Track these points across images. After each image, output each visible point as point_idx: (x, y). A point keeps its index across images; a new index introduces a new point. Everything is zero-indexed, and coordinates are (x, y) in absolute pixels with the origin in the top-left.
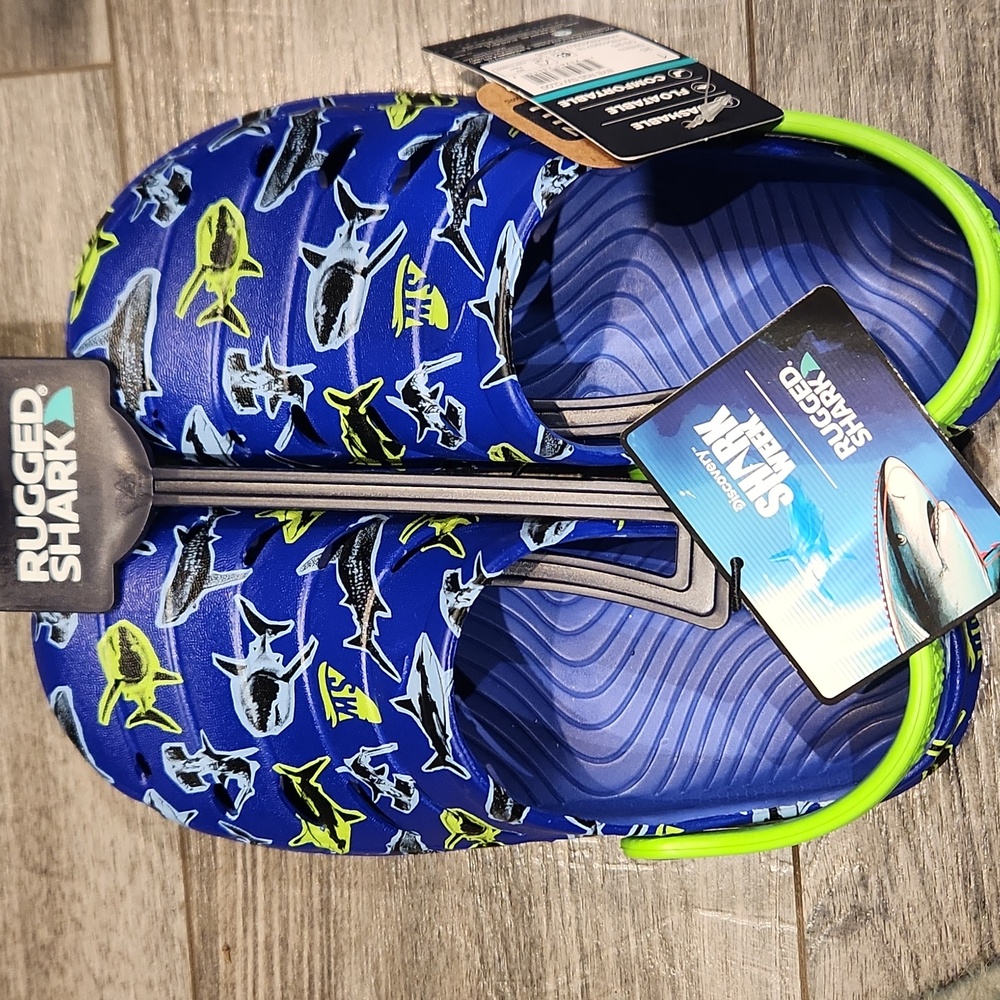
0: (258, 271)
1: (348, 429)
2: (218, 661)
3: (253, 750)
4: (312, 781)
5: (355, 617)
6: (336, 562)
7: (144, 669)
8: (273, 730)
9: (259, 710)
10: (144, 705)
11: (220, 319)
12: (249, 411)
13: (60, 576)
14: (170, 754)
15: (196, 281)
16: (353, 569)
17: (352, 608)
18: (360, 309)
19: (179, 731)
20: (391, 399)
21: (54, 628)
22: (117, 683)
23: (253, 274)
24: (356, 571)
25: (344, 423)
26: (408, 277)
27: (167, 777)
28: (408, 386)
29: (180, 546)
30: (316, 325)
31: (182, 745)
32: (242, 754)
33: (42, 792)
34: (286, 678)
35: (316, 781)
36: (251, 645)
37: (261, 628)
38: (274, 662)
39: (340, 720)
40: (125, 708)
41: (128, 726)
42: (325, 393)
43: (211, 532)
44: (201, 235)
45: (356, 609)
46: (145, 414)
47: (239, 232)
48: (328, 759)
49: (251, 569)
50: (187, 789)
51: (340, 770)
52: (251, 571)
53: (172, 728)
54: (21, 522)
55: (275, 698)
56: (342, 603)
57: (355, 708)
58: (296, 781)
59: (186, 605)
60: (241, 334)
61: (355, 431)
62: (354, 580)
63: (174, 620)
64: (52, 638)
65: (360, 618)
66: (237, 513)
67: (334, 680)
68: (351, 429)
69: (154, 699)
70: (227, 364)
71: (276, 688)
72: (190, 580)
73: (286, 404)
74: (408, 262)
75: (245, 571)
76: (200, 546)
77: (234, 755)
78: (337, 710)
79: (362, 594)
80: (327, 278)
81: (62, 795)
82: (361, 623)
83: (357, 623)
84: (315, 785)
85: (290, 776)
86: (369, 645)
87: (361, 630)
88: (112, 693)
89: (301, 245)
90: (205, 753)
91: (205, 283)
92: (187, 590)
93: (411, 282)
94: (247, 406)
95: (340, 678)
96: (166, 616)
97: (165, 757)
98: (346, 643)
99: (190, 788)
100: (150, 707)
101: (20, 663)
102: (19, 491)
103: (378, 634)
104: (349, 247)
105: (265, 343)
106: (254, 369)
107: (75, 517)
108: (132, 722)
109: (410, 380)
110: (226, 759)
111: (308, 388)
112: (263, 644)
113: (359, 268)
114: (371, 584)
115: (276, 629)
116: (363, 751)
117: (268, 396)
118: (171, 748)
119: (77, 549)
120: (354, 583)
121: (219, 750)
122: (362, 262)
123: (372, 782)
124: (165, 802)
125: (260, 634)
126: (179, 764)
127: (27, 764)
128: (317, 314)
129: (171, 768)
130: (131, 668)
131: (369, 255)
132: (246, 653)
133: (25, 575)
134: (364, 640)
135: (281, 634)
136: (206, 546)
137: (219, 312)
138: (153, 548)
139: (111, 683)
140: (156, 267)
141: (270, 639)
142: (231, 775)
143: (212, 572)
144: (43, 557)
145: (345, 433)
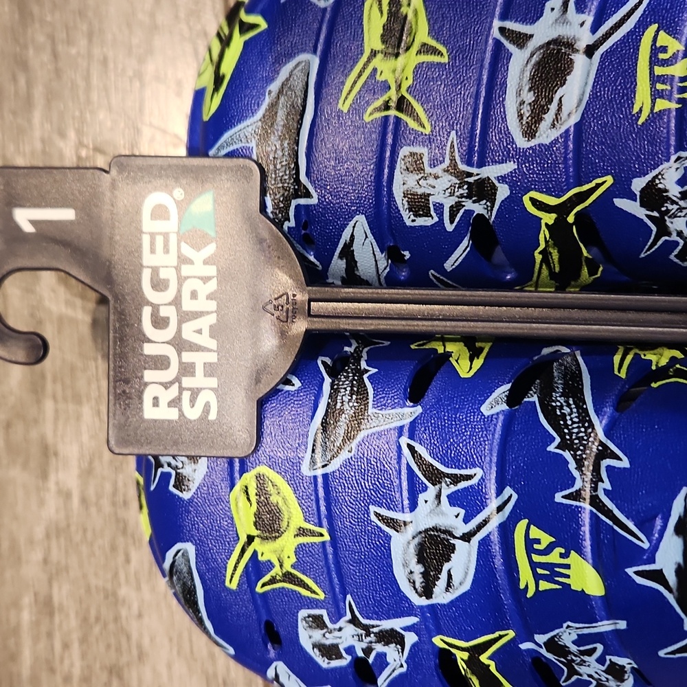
0: (441, 54)
1: (546, 242)
2: (377, 515)
3: (411, 620)
4: (484, 658)
5: (572, 465)
6: (535, 399)
7: (284, 524)
8: (441, 596)
9: (425, 575)
10: (281, 566)
11: (393, 113)
12: (422, 221)
13: (193, 414)
14: (306, 622)
15: (364, 68)
16: (561, 407)
17: (567, 455)
18: (583, 94)
19: (322, 596)
20: (621, 203)
21: (177, 474)
22: (250, 539)
23: (435, 59)
24: (566, 410)
25: (544, 234)
26: (656, 50)
27: (302, 649)
28: (651, 185)
29: (328, 381)
30: (521, 116)
31: (324, 612)
32: (397, 624)
33: (113, 649)
34: (467, 537)
35: (490, 658)
36: (422, 497)
37: (435, 477)
38: (451, 518)
39: (540, 589)
40: (256, 568)
41: (259, 589)
42: (526, 199)
43: (363, 365)
44: (369, 14)
45: (574, 456)
46: (294, 225)
47: (416, 13)
48: (511, 634)
49: (419, 407)
50: (324, 663)
51: (525, 646)
52: (419, 409)
53: (314, 592)
54: (148, 349)
55: (448, 560)
56: (552, 448)
57: (568, 577)
58: (462, 657)
59: (340, 448)
60: (421, 129)
61: (555, 245)
62: (565, 421)
63: (323, 467)
64: (174, 486)
65: (580, 466)
66: (387, 343)
67: (538, 541)
68: (551, 242)
69: (293, 559)
70: (400, 165)
71: (452, 548)
72: (344, 419)
73: (469, 213)
74: (657, 32)
75: (412, 410)
76: (354, 379)
77: (387, 624)
78: (537, 577)
79: (581, 439)
80: (535, 59)
81: (135, 652)
82: (582, 474)
83: (576, 474)
84: (487, 662)
85: (453, 651)
86: (595, 501)
87: (581, 482)
88: (243, 551)
89: (497, 24)
90: (350, 622)
91: (375, 70)
92: (341, 430)
93: (662, 56)
94: (420, 216)
95: (546, 539)
96: (313, 462)
97: (301, 625)
98: (558, 498)
99: (327, 660)
100: (288, 567)
101: (93, 510)
102: (147, 312)
103: (609, 487)
104: (566, 22)
105: (450, 139)
106: (434, 171)
107: (213, 344)
108: (264, 585)
109: (656, 177)
110: (375, 630)
111: (503, 192)
112: (438, 496)
113: (582, 45)
114: (592, 425)
115: (456, 479)
116: (568, 627)
117: (448, 202)
118: (309, 616)
119: (213, 382)
120: (567, 426)
121: (368, 618)
122: (585, 38)
123: (569, 664)
124: (293, 677)
125: (434, 485)
126: (317, 635)
127: (98, 619)
128: (522, 103)
129: (307, 638)
130: (269, 523)
131: (594, 29)
132: (413, 506)
133: (149, 413)
134: (587, 494)
135: (463, 485)
136: (361, 381)
137: (392, 104)
138: (297, 383)
139: (243, 539)
140: (315, 52)
141: (447, 490)
142: (379, 648)
143: (371, 410)
144: (174, 391)
145: (542, 245)
